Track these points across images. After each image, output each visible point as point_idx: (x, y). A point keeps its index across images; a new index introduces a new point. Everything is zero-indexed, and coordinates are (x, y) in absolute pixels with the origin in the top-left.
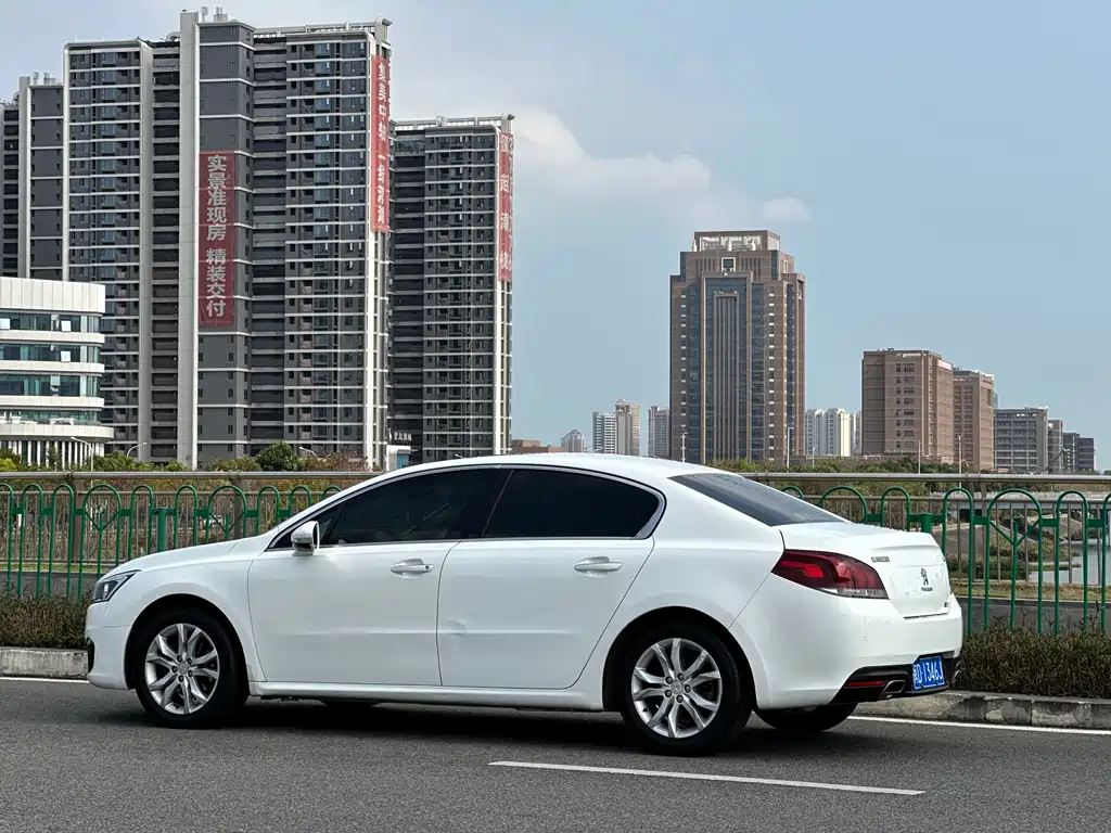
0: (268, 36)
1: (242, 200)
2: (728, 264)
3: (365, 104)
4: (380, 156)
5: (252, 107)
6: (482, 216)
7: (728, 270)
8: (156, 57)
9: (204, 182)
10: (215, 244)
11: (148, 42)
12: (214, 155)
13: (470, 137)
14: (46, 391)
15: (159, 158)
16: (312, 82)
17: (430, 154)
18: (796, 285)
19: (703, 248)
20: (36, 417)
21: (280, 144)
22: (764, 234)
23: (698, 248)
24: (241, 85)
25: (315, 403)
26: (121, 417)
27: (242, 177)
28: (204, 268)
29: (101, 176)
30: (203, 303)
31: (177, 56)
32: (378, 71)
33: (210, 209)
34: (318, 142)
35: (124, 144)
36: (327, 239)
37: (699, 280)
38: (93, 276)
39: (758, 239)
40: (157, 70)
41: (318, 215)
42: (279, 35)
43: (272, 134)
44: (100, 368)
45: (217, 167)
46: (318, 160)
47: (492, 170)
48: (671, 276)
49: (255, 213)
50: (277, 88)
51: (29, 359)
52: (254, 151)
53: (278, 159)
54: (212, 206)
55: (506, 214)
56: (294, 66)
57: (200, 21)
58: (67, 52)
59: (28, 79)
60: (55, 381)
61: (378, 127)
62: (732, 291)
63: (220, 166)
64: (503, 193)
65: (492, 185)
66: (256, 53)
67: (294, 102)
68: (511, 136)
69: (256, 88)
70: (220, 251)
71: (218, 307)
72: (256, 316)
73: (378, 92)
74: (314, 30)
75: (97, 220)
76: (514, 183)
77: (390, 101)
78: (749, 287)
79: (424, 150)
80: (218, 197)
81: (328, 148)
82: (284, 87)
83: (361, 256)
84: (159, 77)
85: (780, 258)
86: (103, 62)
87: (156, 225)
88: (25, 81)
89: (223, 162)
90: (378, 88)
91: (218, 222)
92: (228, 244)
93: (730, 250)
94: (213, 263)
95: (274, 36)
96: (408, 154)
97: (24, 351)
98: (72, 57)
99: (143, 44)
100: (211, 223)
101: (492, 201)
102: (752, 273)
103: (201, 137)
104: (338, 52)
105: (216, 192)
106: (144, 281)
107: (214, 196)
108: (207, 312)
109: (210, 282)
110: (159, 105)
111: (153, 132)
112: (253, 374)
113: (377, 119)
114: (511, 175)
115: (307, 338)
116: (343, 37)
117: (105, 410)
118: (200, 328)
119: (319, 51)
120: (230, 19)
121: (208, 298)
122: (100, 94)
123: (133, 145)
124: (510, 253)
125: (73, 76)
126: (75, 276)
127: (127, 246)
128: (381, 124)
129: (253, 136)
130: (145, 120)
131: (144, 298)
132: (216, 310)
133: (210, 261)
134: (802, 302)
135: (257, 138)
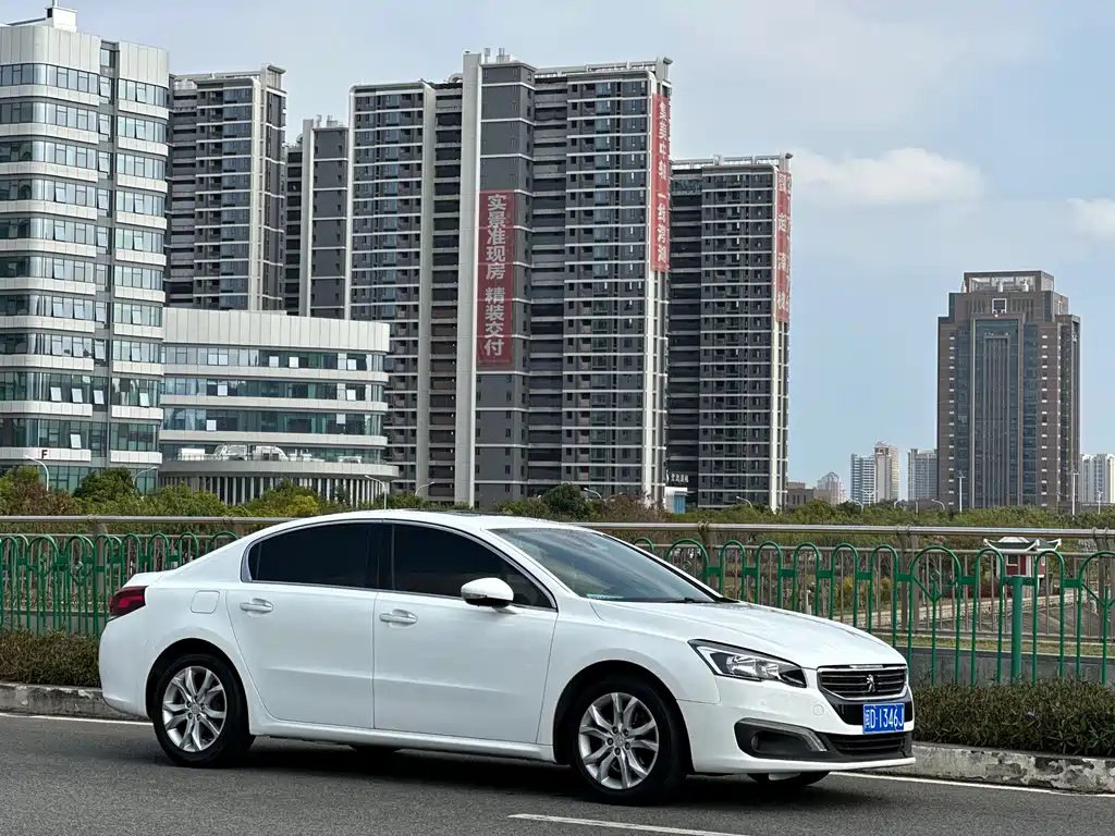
0: (548, 76)
1: (521, 238)
2: (999, 305)
3: (645, 142)
4: (660, 195)
5: (531, 147)
6: (760, 256)
7: (999, 312)
8: (439, 98)
9: (484, 221)
10: (494, 283)
11: (430, 84)
12: (494, 194)
13: (747, 176)
14: (333, 428)
15: (440, 198)
16: (593, 121)
17: (707, 193)
18: (1071, 326)
19: (972, 288)
20: (322, 454)
21: (559, 183)
22: (1037, 275)
23: (968, 290)
24: (521, 125)
25: (593, 443)
26: (399, 455)
27: (521, 216)
28: (482, 306)
29: (383, 216)
30: (481, 342)
31: (460, 97)
32: (658, 110)
33: (489, 248)
34: (598, 181)
35: (406, 184)
36: (606, 278)
37: (969, 322)
38: (376, 315)
39: (1032, 279)
40: (439, 112)
41: (598, 254)
42: (559, 75)
43: (551, 173)
44: (384, 407)
45: (497, 206)
46: (598, 198)
47: (770, 209)
48: (940, 319)
49: (534, 252)
50: (557, 127)
51: (316, 398)
52: (534, 190)
53: (557, 198)
54: (491, 245)
55: (784, 255)
56: (575, 105)
57: (483, 62)
58: (352, 94)
59: (312, 121)
60: (341, 419)
61: (658, 165)
62: (1002, 333)
63: (500, 206)
64: (781, 233)
65: (770, 225)
66: (537, 93)
67: (574, 141)
68: (788, 175)
69: (536, 128)
70: (499, 290)
71: (497, 346)
72: (534, 356)
73: (658, 130)
74: (594, 69)
75: (378, 260)
76: (791, 223)
77: (670, 139)
78: (1021, 327)
79: (701, 189)
80: (497, 236)
81: (608, 186)
82: (564, 127)
83: (640, 295)
84: (442, 118)
85: (1054, 298)
86: (388, 104)
87: (435, 264)
88: (308, 123)
89: (503, 201)
90: (658, 126)
91: (498, 261)
92: (507, 283)
93: (1001, 290)
94: (492, 302)
95: (554, 76)
96: (685, 193)
97: (312, 390)
98: (358, 100)
99: (428, 86)
100: (490, 261)
101: (769, 241)
102: (1024, 315)
103: (481, 176)
104: (619, 90)
105: (495, 231)
106: (424, 320)
107: (493, 235)
108: (486, 351)
109: (489, 321)
110: (441, 145)
111: (434, 172)
112: (531, 414)
113: (658, 158)
114: (789, 215)
115: (586, 378)
116: (624, 76)
117: (387, 448)
118: (478, 368)
119: (600, 90)
120: (512, 59)
121: (487, 337)
122: (384, 136)
123: (415, 185)
124: (787, 294)
125: (358, 118)
126: (358, 315)
127: (407, 285)
128: (661, 163)
129: (533, 175)
130: (427, 161)
131: (423, 337)
132: (495, 349)
133: (488, 300)
134: (1077, 344)
135: (537, 177)
